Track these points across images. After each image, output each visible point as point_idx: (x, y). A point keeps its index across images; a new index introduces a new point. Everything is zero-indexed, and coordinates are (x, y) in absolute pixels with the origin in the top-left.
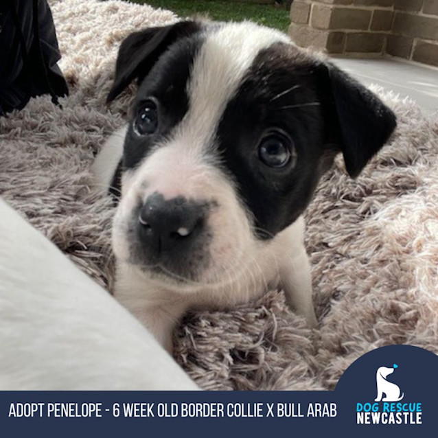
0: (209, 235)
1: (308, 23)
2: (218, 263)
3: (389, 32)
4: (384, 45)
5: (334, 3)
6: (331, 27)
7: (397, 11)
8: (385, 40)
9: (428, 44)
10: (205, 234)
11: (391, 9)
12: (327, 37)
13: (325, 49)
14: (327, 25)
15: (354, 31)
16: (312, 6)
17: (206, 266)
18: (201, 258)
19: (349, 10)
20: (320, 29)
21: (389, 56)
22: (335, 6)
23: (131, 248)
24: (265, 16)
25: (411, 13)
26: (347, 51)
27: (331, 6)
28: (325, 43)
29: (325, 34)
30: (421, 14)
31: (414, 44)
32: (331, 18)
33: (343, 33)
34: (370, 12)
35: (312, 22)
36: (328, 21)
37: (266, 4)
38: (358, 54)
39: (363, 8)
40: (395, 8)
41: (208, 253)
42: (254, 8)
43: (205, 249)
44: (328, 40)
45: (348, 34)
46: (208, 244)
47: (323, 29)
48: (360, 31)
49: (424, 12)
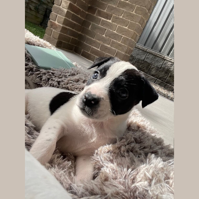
0: (99, 106)
1: (51, 35)
2: (99, 113)
3: (76, 45)
4: (74, 49)
5: (60, 32)
6: (58, 39)
7: (78, 40)
8: (74, 47)
9: (86, 52)
10: (98, 105)
11: (77, 39)
12: (57, 41)
13: (56, 45)
14: (57, 38)
15: (65, 42)
16: (53, 30)
17: (96, 113)
18: (95, 110)
19: (65, 35)
20: (55, 38)
21: (75, 52)
22: (61, 33)
23: (80, 102)
24: (35, 28)
25: (82, 42)
26: (63, 47)
27: (59, 33)
28: (56, 43)
29: (56, 40)
30: (85, 43)
31: (82, 51)
32: (59, 36)
33: (62, 42)
34: (71, 38)
35: (52, 35)
36: (58, 37)
37: (36, 24)
38: (66, 49)
39: (69, 36)
40: (78, 39)
41: (97, 110)
42: (32, 24)
43: (97, 109)
44: (57, 42)
45: (64, 42)
46: (98, 108)
47: (56, 39)
48: (67, 43)
49: (86, 43)
